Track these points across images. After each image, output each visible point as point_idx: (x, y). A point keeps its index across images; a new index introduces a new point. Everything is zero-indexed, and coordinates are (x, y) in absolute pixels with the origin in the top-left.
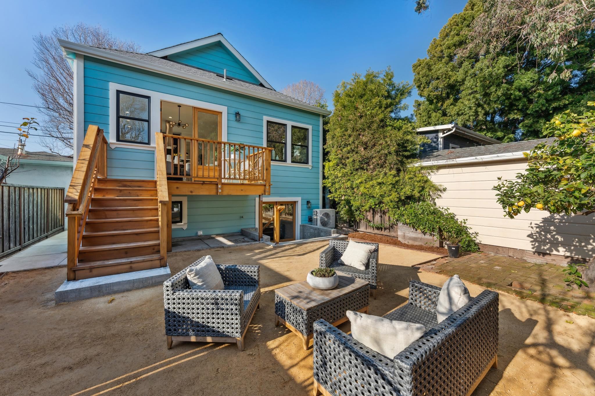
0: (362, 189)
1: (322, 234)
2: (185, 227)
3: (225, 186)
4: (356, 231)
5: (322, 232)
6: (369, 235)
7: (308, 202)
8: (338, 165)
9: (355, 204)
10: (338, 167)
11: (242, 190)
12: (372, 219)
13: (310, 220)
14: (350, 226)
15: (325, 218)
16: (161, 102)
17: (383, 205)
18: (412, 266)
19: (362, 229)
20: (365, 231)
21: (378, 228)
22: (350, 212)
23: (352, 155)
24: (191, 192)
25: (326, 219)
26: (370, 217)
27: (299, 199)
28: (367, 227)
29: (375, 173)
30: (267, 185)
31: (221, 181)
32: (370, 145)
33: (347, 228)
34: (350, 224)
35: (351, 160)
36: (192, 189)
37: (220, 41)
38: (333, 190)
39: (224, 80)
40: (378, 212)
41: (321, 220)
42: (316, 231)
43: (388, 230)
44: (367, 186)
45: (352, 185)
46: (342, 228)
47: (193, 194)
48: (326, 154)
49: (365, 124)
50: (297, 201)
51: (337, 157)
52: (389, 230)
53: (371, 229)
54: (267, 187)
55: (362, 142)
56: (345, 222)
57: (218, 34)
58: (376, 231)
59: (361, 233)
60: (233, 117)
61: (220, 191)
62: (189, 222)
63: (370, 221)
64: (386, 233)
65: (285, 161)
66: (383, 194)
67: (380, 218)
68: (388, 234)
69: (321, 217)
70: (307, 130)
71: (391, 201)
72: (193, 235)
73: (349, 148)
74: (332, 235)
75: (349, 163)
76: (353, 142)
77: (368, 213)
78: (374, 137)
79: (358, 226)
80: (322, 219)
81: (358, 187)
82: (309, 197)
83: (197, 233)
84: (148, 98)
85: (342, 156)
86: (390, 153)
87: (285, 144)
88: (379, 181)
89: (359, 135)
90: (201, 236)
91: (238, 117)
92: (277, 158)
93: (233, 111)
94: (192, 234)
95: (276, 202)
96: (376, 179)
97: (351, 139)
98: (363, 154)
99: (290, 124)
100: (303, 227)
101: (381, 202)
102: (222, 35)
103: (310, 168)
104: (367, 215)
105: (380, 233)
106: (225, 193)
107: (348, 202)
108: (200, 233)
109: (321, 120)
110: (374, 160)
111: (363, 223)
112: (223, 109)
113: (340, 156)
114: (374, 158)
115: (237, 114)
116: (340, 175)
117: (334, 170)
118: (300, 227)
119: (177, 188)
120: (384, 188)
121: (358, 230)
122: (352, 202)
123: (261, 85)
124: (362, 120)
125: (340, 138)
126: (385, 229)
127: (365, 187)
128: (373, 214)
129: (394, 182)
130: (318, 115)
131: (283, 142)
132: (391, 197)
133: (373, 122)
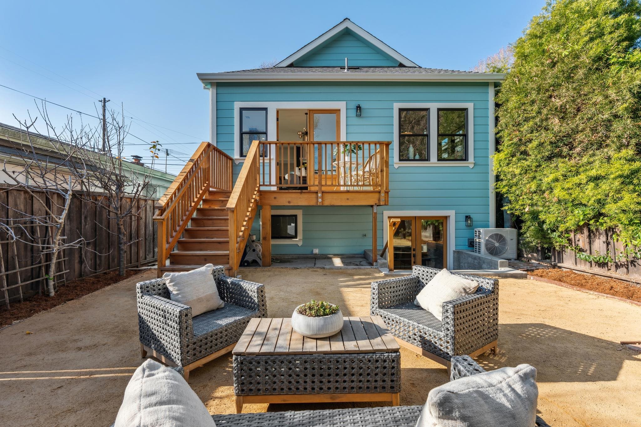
0: (558, 192)
1: (484, 266)
2: (300, 244)
3: (326, 195)
4: (554, 266)
5: (484, 262)
6: (580, 275)
7: (468, 218)
8: (513, 156)
9: (549, 219)
10: (514, 159)
11: (348, 199)
12: (587, 247)
13: (471, 244)
14: (545, 258)
15: (495, 242)
16: (278, 112)
17: (606, 218)
18: (623, 343)
19: (568, 263)
20: (573, 267)
21: (602, 264)
22: (542, 234)
23: (537, 134)
24: (289, 202)
25: (497, 245)
26: (584, 242)
27: (451, 213)
28: (578, 260)
29: (585, 159)
30: (383, 191)
31: (321, 189)
32: (571, 109)
33: (538, 260)
34: (545, 253)
35: (535, 143)
36: (290, 200)
37: (347, 28)
38: (511, 197)
39: (346, 70)
40: (600, 234)
41: (486, 245)
42: (476, 261)
43: (625, 270)
44: (567, 186)
45: (539, 186)
46: (529, 259)
47: (291, 204)
48: (498, 142)
49: (560, 75)
50: (449, 216)
51: (511, 142)
52: (627, 268)
53: (585, 264)
54: (383, 194)
55: (556, 109)
56: (534, 250)
57: (345, 20)
58: (596, 270)
59: (565, 270)
60: (353, 113)
61: (320, 200)
62: (304, 239)
63: (581, 250)
64: (621, 273)
65: (428, 159)
66: (604, 197)
67: (605, 245)
68: (624, 277)
69: (487, 240)
70: (466, 110)
71: (624, 211)
72: (309, 252)
73: (531, 123)
74: (499, 269)
75: (532, 149)
76: (539, 113)
77: (579, 236)
78: (579, 93)
79: (561, 260)
80: (487, 243)
81: (551, 189)
82: (469, 210)
83: (312, 251)
84: (266, 109)
85: (520, 140)
86: (616, 116)
87: (428, 136)
88: (593, 173)
89: (551, 97)
90: (316, 254)
91: (358, 111)
92: (417, 157)
93: (353, 105)
94: (306, 251)
95: (416, 217)
96: (586, 170)
97: (535, 107)
98: (556, 129)
99: (434, 107)
100: (458, 253)
101: (599, 215)
102: (349, 20)
103: (471, 166)
104: (577, 240)
105: (604, 274)
106: (326, 203)
107: (535, 216)
108: (316, 251)
109: (491, 91)
110: (580, 137)
111: (569, 254)
112: (341, 105)
113: (515, 140)
114: (581, 131)
115: (359, 108)
116: (517, 171)
117: (508, 164)
118: (454, 254)
119: (275, 198)
120: (604, 186)
121: (559, 265)
122: (542, 217)
123: (401, 65)
124: (556, 69)
125: (514, 111)
126: (617, 266)
127: (563, 189)
128: (589, 236)
129: (626, 172)
130: (485, 84)
131: (425, 133)
132: (620, 204)
133: (576, 67)
